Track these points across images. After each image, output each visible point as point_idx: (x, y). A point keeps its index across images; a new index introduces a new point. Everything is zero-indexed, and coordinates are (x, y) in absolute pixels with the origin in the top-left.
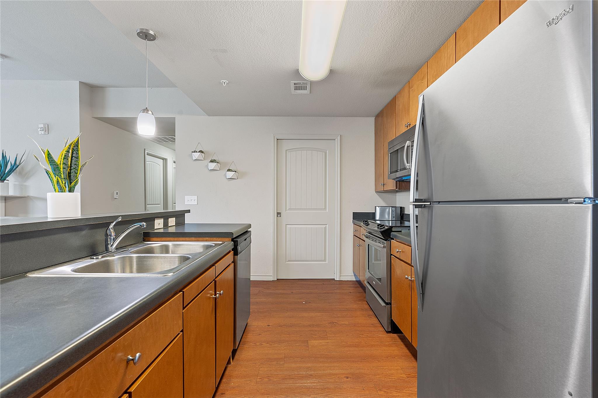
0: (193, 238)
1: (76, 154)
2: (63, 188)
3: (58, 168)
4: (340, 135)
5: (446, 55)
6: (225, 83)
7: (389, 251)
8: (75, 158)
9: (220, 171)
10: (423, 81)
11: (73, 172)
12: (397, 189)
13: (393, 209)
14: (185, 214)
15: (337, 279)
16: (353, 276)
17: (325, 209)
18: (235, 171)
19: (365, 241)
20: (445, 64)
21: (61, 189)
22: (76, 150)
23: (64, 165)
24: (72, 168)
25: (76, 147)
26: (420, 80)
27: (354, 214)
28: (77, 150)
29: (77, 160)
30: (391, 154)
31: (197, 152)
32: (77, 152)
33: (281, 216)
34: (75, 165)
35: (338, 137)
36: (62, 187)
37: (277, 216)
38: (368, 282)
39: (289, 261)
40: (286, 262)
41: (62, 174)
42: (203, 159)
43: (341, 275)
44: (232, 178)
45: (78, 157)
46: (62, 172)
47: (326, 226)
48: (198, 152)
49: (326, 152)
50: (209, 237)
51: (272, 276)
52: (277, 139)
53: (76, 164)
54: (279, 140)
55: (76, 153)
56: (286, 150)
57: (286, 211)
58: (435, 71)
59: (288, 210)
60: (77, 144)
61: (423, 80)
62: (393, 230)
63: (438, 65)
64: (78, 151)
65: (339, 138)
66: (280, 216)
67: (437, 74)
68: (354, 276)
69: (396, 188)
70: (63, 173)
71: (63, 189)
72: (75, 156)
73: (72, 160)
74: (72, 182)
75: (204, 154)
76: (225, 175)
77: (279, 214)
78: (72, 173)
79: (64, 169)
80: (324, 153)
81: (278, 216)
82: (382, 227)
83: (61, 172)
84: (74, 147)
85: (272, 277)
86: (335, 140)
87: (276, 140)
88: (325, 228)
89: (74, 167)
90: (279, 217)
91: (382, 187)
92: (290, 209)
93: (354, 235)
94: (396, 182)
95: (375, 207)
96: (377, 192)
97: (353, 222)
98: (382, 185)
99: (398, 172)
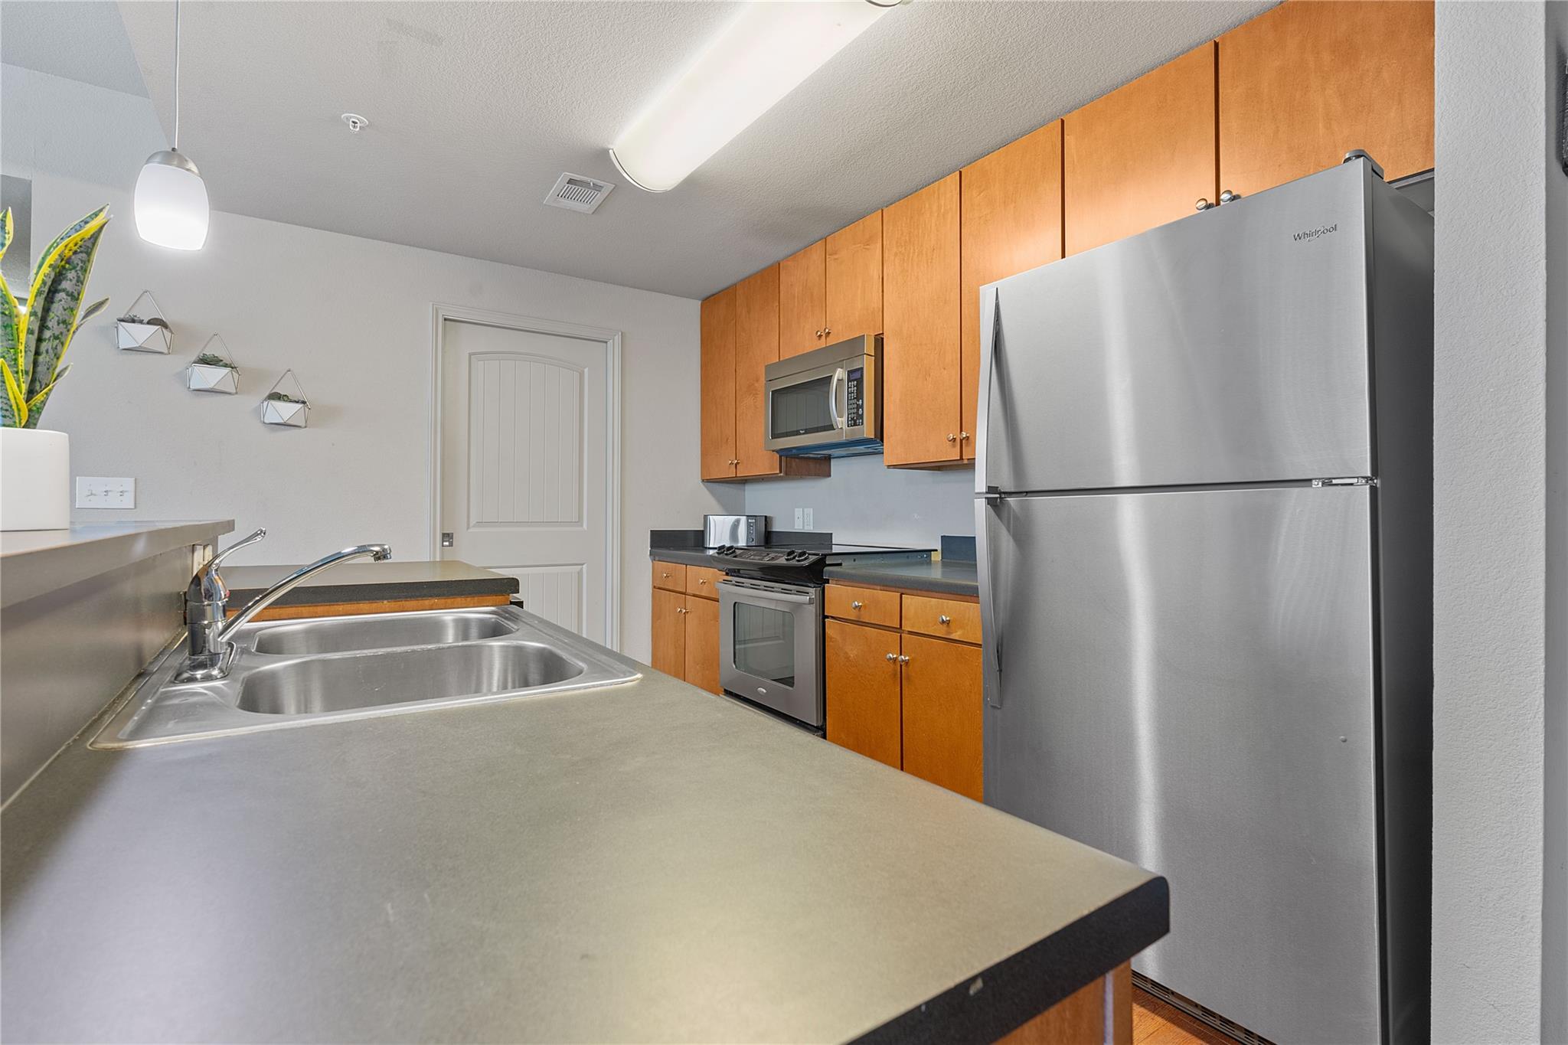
0: (385, 602)
1: (74, 281)
2: (19, 410)
3: (9, 329)
4: (622, 333)
5: (935, 208)
6: (358, 125)
7: (819, 611)
8: (69, 298)
9: (236, 396)
10: (868, 247)
11: (50, 351)
12: (782, 474)
13: (750, 520)
14: (219, 537)
17: (580, 522)
18: (304, 402)
19: (717, 600)
20: (933, 225)
21: (7, 414)
22: (78, 268)
23: (32, 318)
24: (47, 334)
25: (84, 255)
26: (860, 243)
27: (654, 534)
28: (82, 267)
29: (72, 304)
30: (776, 395)
31: (141, 322)
32: (80, 274)
33: (452, 542)
34: (61, 325)
35: (616, 337)
36: (14, 407)
37: (443, 546)
41: (23, 354)
42: (166, 351)
44: (289, 422)
45: (79, 294)
46: (22, 347)
47: (582, 569)
48: (146, 321)
49: (583, 372)
50: (444, 595)
52: (445, 319)
53: (64, 322)
54: (448, 322)
55: (79, 277)
56: (470, 355)
57: (468, 528)
58: (905, 234)
59: (474, 526)
60: (90, 245)
61: (868, 245)
62: (827, 563)
63: (914, 222)
64: (86, 271)
65: (618, 338)
66: (451, 545)
67: (910, 240)
69: (781, 472)
70: (26, 352)
71: (16, 414)
72: (68, 289)
73: (52, 302)
74: (38, 388)
75: (170, 334)
76: (258, 412)
77: (447, 537)
78: (44, 355)
79: (30, 336)
80: (576, 374)
81: (445, 543)
82: (802, 556)
83: (20, 348)
84: (75, 253)
86: (606, 342)
87: (441, 320)
88: (580, 573)
89: (57, 333)
90: (447, 546)
91: (729, 468)
92: (479, 524)
93: (654, 587)
94: (780, 457)
95: (706, 517)
96: (707, 481)
97: (650, 555)
98: (732, 463)
99: (801, 434)
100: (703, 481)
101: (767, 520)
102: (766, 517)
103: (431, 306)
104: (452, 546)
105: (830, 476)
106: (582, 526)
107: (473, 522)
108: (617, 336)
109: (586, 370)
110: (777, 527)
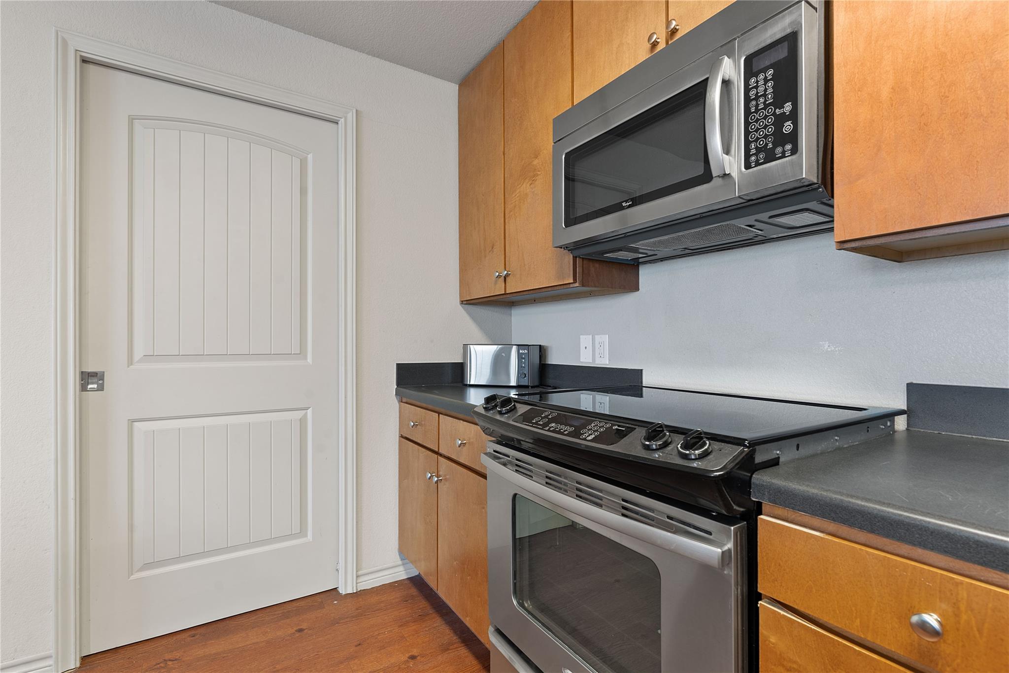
4: (357, 110)
12: (577, 284)
13: (521, 351)
15: (347, 588)
16: (399, 566)
17: (302, 353)
19: (484, 476)
27: (401, 368)
30: (572, 157)
33: (103, 385)
37: (83, 389)
38: (499, 632)
39: (147, 566)
40: (131, 573)
43: (360, 573)
47: (306, 414)
49: (306, 158)
51: (49, 657)
52: (85, 61)
54: (91, 67)
56: (131, 118)
57: (130, 362)
59: (140, 361)
65: (351, 117)
66: (101, 388)
68: (403, 564)
69: (575, 283)
77: (91, 377)
80: (297, 163)
81: (88, 386)
85: (50, 662)
86: (337, 123)
87: (72, 63)
88: (303, 421)
90: (93, 390)
91: (496, 283)
92: (147, 357)
93: (402, 436)
94: (575, 258)
95: (465, 346)
96: (467, 302)
97: (396, 394)
98: (499, 277)
99: (623, 208)
100: (462, 302)
101: (542, 350)
102: (540, 346)
103: (53, 35)
104: (102, 390)
105: (638, 290)
106: (305, 358)
107: (138, 354)
108: (350, 114)
109: (310, 157)
110: (554, 359)
